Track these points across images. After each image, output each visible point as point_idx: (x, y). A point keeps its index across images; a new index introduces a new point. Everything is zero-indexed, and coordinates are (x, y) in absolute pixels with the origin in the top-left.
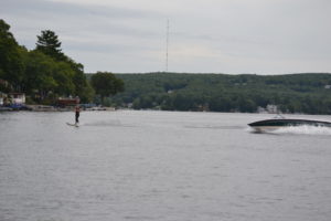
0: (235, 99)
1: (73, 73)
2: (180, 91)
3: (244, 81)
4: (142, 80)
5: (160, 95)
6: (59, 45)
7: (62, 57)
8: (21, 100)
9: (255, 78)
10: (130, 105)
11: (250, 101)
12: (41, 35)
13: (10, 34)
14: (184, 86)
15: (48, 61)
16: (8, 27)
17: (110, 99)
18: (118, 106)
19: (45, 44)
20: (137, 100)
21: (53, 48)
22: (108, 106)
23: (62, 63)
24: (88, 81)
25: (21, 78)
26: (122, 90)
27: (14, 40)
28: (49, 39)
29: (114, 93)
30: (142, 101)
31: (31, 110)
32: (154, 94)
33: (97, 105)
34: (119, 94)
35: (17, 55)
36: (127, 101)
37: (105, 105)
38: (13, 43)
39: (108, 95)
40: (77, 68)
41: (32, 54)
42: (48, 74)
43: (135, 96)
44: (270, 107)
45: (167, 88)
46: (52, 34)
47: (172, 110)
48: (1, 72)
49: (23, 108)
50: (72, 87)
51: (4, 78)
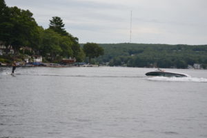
0: (173, 60)
1: (72, 43)
2: (139, 55)
3: (180, 49)
4: (115, 48)
5: (126, 57)
6: (63, 26)
7: (65, 33)
8: (39, 60)
9: (186, 47)
10: (107, 63)
11: (183, 61)
12: (52, 19)
13: (33, 19)
14: (141, 52)
15: (57, 36)
16: (32, 14)
17: (95, 60)
18: (100, 64)
19: (54, 25)
20: (112, 60)
21: (59, 28)
22: (94, 64)
23: (65, 37)
24: (81, 48)
25: (39, 46)
26: (102, 54)
27: (35, 23)
28: (57, 22)
29: (97, 56)
30: (115, 60)
31: (45, 66)
32: (122, 56)
33: (87, 63)
34: (100, 56)
35: (38, 32)
36: (105, 61)
37: (91, 63)
38: (34, 24)
39: (93, 57)
40: (74, 40)
41: (47, 31)
42: (56, 44)
43: (110, 58)
44: (195, 65)
45: (131, 53)
46: (59, 19)
47: (134, 67)
48: (27, 42)
49: (41, 65)
50: (71, 52)
51: (29, 46)
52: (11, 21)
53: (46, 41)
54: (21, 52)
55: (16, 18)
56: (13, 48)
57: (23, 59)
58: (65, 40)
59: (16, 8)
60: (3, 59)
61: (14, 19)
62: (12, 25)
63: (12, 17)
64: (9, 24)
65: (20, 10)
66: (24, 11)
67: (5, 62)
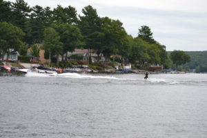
1: (160, 51)
4: (201, 55)
6: (151, 35)
7: (153, 42)
8: (128, 67)
10: (194, 70)
12: (141, 28)
13: (123, 28)
15: (145, 44)
16: (121, 24)
17: (181, 66)
18: (187, 71)
19: (143, 34)
20: (198, 67)
21: (148, 36)
22: (180, 70)
23: (153, 45)
24: (169, 56)
25: (129, 54)
26: (189, 61)
28: (146, 31)
29: (184, 63)
30: (201, 67)
31: (134, 73)
33: (174, 70)
34: (187, 63)
35: (127, 41)
36: (192, 68)
38: (124, 33)
39: (180, 64)
40: (162, 48)
41: (136, 40)
42: (145, 52)
43: (197, 65)
46: (148, 28)
48: (117, 50)
49: (130, 72)
50: (159, 59)
51: (119, 54)
52: (103, 31)
53: (135, 49)
54: (112, 59)
55: (107, 28)
56: (104, 56)
57: (113, 67)
58: (153, 48)
59: (107, 18)
60: (95, 67)
61: (105, 28)
62: (103, 34)
63: (103, 27)
64: (100, 33)
65: (110, 20)
66: (114, 21)
67: (97, 69)
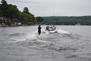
1: (32, 17)
4: (48, 18)
7: (29, 13)
8: (20, 24)
12: (24, 8)
15: (26, 14)
16: (17, 7)
17: (41, 23)
18: (43, 24)
19: (25, 10)
21: (27, 11)
23: (29, 15)
24: (35, 19)
25: (20, 18)
26: (43, 21)
30: (48, 23)
32: (51, 21)
35: (19, 13)
36: (45, 23)
38: (18, 10)
41: (22, 13)
42: (26, 17)
46: (27, 8)
48: (15, 17)
50: (32, 20)
51: (16, 19)
53: (22, 16)
54: (13, 21)
55: (11, 8)
56: (10, 19)
57: (14, 24)
58: (29, 16)
59: (11, 4)
61: (10, 9)
62: (10, 11)
64: (8, 11)
